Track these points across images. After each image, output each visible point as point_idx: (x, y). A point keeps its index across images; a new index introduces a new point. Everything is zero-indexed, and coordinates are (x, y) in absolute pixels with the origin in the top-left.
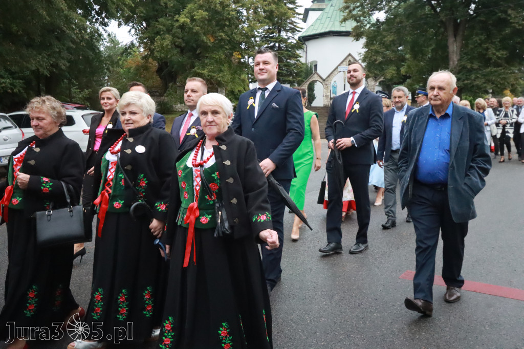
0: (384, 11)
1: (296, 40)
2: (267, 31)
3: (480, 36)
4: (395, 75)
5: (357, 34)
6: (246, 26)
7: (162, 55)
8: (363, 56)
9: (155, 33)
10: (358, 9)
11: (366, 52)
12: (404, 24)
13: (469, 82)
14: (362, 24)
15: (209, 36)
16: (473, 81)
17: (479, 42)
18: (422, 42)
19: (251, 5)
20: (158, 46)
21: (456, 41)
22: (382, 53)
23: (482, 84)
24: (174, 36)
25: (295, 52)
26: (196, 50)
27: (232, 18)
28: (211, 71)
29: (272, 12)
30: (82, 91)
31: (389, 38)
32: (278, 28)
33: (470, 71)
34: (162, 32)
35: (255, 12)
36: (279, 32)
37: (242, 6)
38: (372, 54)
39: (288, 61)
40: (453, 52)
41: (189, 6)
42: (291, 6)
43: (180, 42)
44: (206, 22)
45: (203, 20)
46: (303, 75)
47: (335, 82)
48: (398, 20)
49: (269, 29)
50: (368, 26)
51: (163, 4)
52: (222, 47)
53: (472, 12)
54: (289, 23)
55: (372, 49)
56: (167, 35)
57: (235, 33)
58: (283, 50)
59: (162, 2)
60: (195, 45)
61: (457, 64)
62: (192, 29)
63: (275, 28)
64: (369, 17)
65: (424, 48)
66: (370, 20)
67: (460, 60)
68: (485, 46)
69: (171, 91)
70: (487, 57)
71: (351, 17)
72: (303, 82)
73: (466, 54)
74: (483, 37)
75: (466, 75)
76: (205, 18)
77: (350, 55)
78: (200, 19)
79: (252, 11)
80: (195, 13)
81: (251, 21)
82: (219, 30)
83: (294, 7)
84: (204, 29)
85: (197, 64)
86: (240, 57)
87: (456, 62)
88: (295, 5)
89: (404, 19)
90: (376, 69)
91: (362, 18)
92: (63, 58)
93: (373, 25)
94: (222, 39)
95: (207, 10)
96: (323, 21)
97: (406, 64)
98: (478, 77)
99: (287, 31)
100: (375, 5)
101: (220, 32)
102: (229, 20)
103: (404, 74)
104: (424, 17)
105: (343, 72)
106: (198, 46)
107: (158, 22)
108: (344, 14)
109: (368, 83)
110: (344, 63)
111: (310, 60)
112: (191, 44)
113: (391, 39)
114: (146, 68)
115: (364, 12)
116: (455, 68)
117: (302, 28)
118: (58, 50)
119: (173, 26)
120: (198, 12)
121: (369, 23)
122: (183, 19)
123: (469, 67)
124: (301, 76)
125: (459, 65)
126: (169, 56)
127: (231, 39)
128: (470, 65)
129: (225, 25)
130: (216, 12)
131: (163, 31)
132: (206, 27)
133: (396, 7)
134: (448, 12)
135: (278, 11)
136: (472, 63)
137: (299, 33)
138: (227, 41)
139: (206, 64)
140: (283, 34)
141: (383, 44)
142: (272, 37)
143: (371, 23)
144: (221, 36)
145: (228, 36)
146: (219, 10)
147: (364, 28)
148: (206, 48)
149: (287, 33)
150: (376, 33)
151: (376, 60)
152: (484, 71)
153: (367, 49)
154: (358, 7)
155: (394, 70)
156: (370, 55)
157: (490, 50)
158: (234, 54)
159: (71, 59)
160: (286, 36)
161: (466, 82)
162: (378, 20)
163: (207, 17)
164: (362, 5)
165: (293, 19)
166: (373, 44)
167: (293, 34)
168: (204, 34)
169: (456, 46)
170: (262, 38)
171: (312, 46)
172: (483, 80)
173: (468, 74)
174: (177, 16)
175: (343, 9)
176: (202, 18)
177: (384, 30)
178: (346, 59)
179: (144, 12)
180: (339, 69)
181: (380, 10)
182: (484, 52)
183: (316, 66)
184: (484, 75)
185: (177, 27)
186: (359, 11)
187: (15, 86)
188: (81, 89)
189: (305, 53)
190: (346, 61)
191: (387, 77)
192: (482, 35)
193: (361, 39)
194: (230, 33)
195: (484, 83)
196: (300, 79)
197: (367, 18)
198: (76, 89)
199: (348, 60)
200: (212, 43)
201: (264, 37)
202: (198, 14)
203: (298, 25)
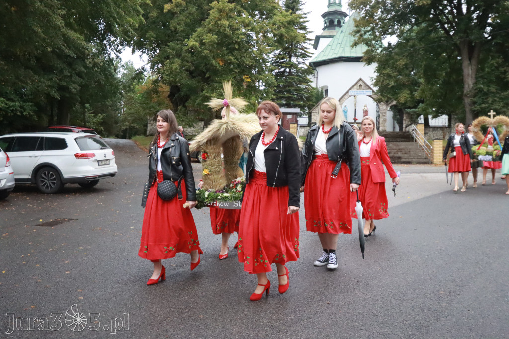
0: (396, 34)
1: (306, 65)
2: (278, 56)
3: (497, 59)
4: (409, 99)
5: (368, 59)
6: (255, 49)
7: (171, 79)
8: (375, 81)
9: (165, 58)
10: (370, 33)
11: (377, 76)
12: (417, 47)
13: (486, 105)
14: (374, 47)
15: (218, 60)
16: (491, 106)
17: (496, 65)
18: (435, 66)
19: (261, 29)
20: (167, 70)
21: (470, 64)
22: (395, 76)
23: (500, 109)
24: (183, 60)
25: (306, 77)
26: (205, 74)
27: (242, 41)
28: (220, 95)
29: (281, 36)
30: (97, 115)
31: (402, 62)
32: (288, 54)
33: (486, 94)
34: (171, 56)
35: (265, 36)
36: (290, 57)
37: (251, 30)
38: (384, 78)
39: (299, 85)
40: (468, 75)
41: (199, 30)
42: (302, 32)
43: (190, 66)
44: (216, 46)
45: (212, 44)
46: (314, 99)
47: (346, 106)
48: (410, 43)
49: (280, 54)
50: (380, 49)
51: (173, 28)
52: (231, 70)
53: (486, 35)
54: (300, 49)
55: (383, 73)
56: (176, 59)
57: (244, 57)
58: (293, 75)
59: (171, 26)
60: (204, 70)
61: (473, 88)
62: (201, 52)
63: (285, 53)
64: (381, 41)
65: (438, 72)
66: (382, 43)
67: (475, 83)
68: (503, 69)
69: (180, 114)
70: (505, 80)
71: (362, 41)
72: (314, 106)
73: (482, 77)
74: (500, 61)
75: (483, 99)
76: (213, 41)
77: (361, 79)
78: (209, 42)
79: (262, 34)
80: (204, 36)
81: (260, 45)
82: (228, 53)
83: (305, 32)
84: (213, 52)
85: (206, 87)
86: (249, 80)
87: (472, 86)
88: (305, 31)
89: (416, 42)
90: (389, 93)
91: (373, 42)
92: (74, 82)
93: (385, 48)
94: (231, 63)
95: (216, 34)
96: (333, 48)
97: (419, 89)
98: (495, 100)
99: (297, 56)
100: (386, 29)
101: (228, 56)
102: (238, 43)
103: (417, 98)
104: (436, 40)
105: (353, 97)
106: (208, 70)
107: (168, 46)
108: (354, 39)
109: (379, 108)
110: (355, 87)
111: (320, 85)
112: (201, 68)
113: (403, 63)
114: (155, 92)
115: (376, 36)
116: (470, 91)
117: (312, 54)
118: (69, 74)
119: (182, 49)
120: (207, 36)
121: (381, 47)
122: (192, 42)
123: (485, 90)
124: (311, 101)
125: (474, 88)
126: (177, 80)
127: (240, 63)
128: (486, 88)
129: (235, 49)
130: (226, 36)
131: (173, 55)
132: (215, 50)
133: (409, 30)
134: (462, 35)
135: (288, 35)
136: (488, 86)
137: (309, 58)
138: (235, 65)
139: (215, 88)
140: (294, 59)
141: (396, 68)
142: (283, 62)
143: (383, 46)
144: (230, 59)
145: (237, 60)
146: (228, 33)
147: (375, 52)
148: (215, 72)
149: (297, 59)
150: (388, 58)
151: (388, 85)
152: (502, 94)
153: (379, 74)
154: (369, 31)
155: (408, 94)
156: (382, 79)
157: (507, 73)
158: (243, 77)
159: (81, 82)
160: (297, 61)
161: (483, 106)
162: (389, 44)
163: (216, 40)
164: (373, 29)
165: (304, 45)
166: (384, 68)
167: (303, 60)
168: (214, 58)
169: (471, 69)
170: (273, 64)
171: (322, 71)
172: (501, 104)
173: (484, 98)
174: (186, 40)
175: (354, 34)
176: (211, 41)
177: (396, 54)
178: (356, 83)
179: (154, 36)
180: (350, 94)
181: (392, 34)
182: (502, 76)
183: (326, 91)
184: (501, 99)
185: (186, 50)
186: (370, 35)
187: (25, 110)
188: (96, 113)
189: (316, 78)
190: (356, 85)
191: (401, 102)
192: (499, 57)
193: (373, 63)
194: (239, 57)
195: (503, 107)
196: (311, 103)
197: (379, 42)
198: (90, 113)
199: (359, 85)
200: (222, 66)
201: (275, 62)
202: (207, 38)
203: (308, 50)
